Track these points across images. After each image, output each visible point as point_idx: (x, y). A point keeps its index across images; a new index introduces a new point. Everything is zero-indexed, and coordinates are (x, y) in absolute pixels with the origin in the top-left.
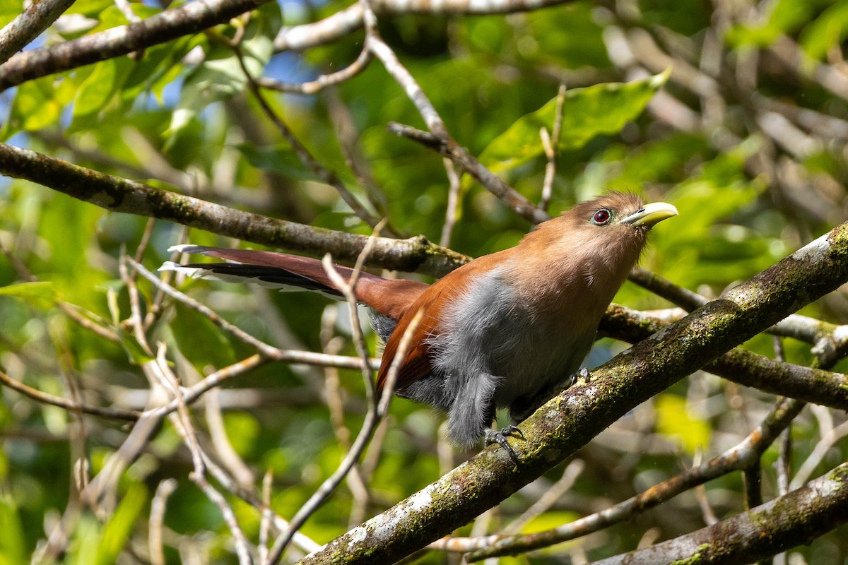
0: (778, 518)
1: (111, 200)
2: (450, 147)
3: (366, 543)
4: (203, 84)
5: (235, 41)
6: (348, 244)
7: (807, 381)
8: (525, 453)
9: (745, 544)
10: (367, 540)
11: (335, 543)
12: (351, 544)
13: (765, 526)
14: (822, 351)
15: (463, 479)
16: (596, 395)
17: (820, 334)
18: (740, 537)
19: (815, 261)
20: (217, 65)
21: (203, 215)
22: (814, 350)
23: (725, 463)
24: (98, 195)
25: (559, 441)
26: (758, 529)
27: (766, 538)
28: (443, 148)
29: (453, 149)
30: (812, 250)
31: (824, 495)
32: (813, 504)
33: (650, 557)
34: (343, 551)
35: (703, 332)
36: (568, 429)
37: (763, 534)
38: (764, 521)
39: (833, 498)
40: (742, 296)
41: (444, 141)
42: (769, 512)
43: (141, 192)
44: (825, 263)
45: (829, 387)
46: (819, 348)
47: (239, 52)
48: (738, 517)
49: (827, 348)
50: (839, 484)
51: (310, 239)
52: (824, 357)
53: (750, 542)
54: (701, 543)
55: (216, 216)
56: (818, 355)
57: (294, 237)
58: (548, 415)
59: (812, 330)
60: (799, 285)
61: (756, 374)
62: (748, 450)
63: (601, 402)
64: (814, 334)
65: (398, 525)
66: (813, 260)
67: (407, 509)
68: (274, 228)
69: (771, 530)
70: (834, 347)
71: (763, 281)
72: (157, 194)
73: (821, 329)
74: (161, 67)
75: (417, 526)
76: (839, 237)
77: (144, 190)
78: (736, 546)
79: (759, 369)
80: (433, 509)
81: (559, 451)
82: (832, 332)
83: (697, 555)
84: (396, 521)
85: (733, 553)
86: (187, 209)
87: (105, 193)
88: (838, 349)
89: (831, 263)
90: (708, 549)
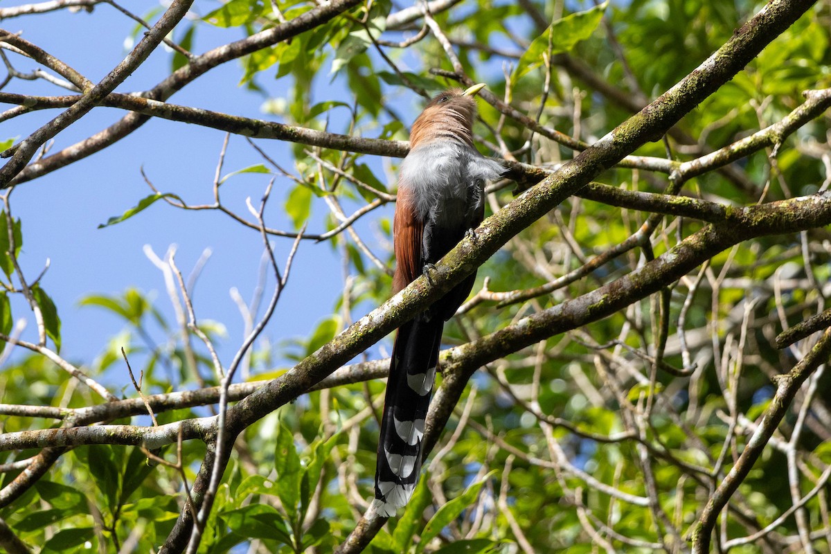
0: (644, 277)
1: (253, 133)
2: (464, 79)
3: (369, 326)
4: (350, 44)
5: (364, 20)
6: (385, 146)
7: (649, 201)
8: (453, 268)
9: (627, 293)
10: (370, 323)
11: (353, 327)
12: (361, 327)
13: (637, 282)
14: (674, 178)
15: (420, 285)
16: (490, 232)
17: (672, 169)
18: (624, 289)
19: (605, 147)
20: (355, 34)
21: (304, 136)
22: (670, 178)
23: (629, 244)
24: (244, 130)
25: (471, 259)
26: (634, 284)
27: (638, 288)
28: (461, 80)
29: (466, 80)
30: (604, 142)
31: (668, 262)
32: (662, 268)
33: (577, 304)
34: (357, 331)
35: (547, 192)
36: (475, 253)
37: (637, 287)
38: (637, 279)
39: (673, 264)
40: (567, 170)
41: (461, 76)
42: (639, 274)
43: (269, 126)
44: (611, 148)
45: (662, 203)
46: (673, 176)
47: (366, 26)
48: (623, 278)
49: (677, 176)
50: (676, 255)
51: (364, 145)
52: (676, 181)
53: (630, 291)
54: (604, 294)
55: (312, 136)
56: (673, 180)
57: (355, 145)
58: (464, 246)
59: (668, 167)
60: (598, 161)
61: (620, 200)
62: (641, 235)
63: (493, 236)
64: (669, 169)
65: (386, 314)
66: (604, 147)
67: (390, 305)
68: (344, 140)
69: (640, 284)
70: (680, 175)
71: (578, 161)
72: (278, 127)
73: (673, 166)
74: (327, 37)
75: (396, 314)
76: (618, 133)
77: (271, 125)
78: (623, 295)
79: (621, 196)
80: (404, 304)
81: (472, 265)
82: (679, 167)
83: (602, 301)
84: (384, 312)
85: (621, 298)
86: (295, 133)
87: (247, 129)
88: (683, 176)
89: (614, 148)
90: (607, 297)
